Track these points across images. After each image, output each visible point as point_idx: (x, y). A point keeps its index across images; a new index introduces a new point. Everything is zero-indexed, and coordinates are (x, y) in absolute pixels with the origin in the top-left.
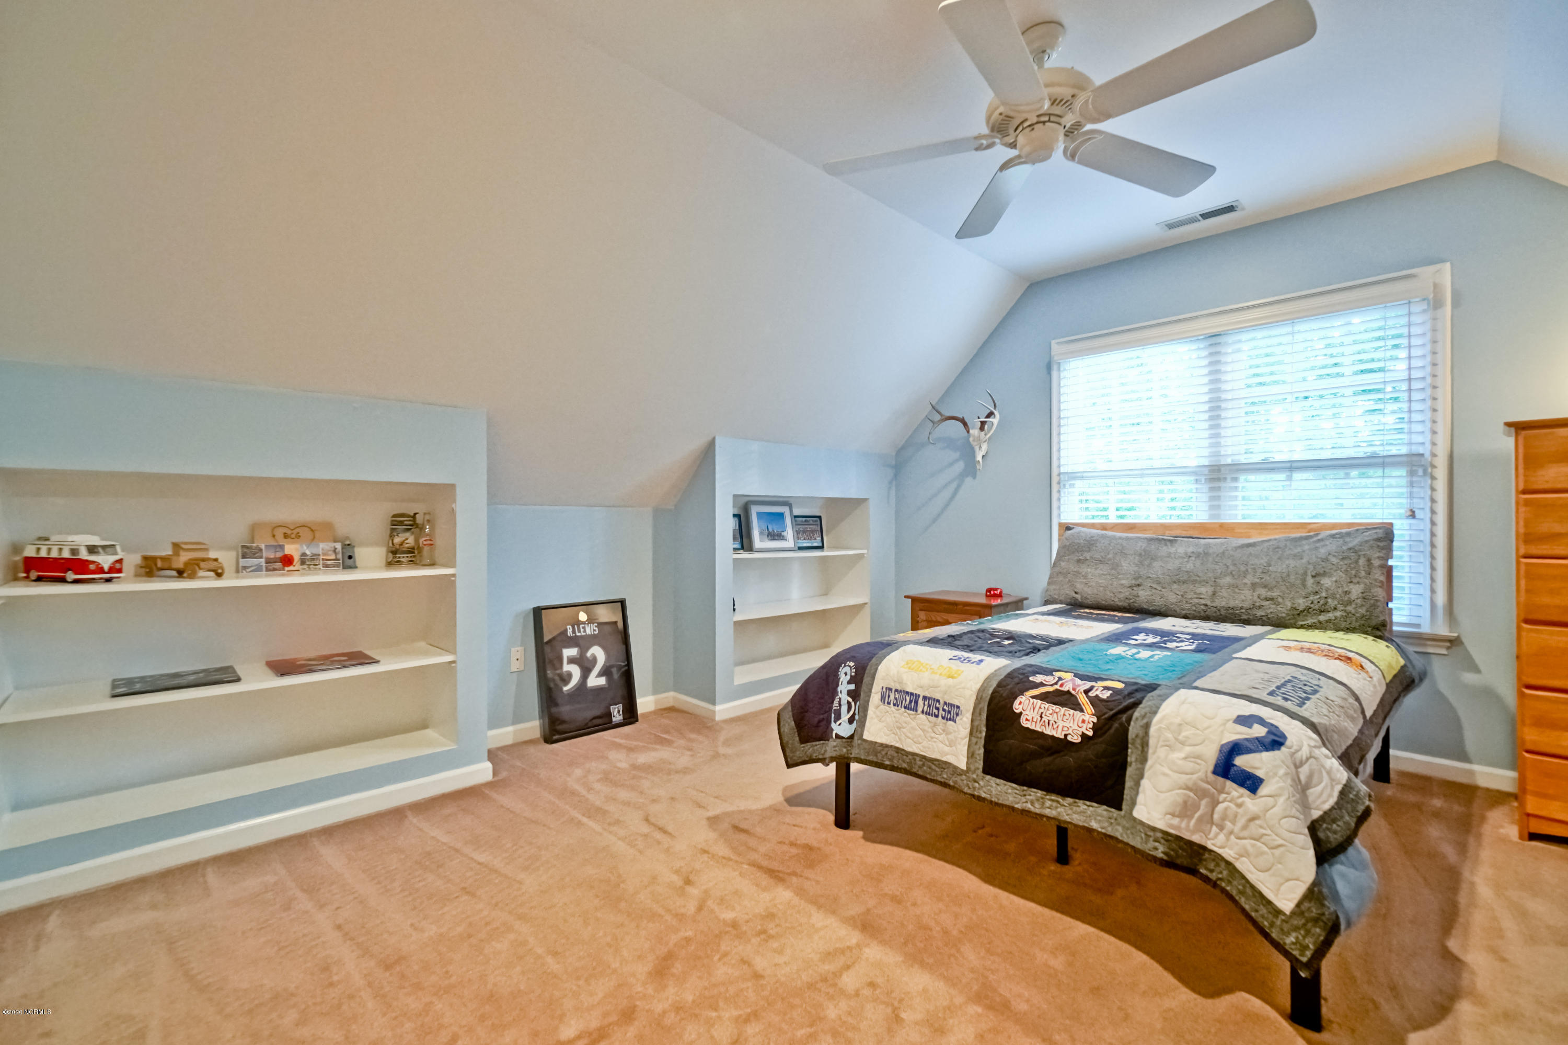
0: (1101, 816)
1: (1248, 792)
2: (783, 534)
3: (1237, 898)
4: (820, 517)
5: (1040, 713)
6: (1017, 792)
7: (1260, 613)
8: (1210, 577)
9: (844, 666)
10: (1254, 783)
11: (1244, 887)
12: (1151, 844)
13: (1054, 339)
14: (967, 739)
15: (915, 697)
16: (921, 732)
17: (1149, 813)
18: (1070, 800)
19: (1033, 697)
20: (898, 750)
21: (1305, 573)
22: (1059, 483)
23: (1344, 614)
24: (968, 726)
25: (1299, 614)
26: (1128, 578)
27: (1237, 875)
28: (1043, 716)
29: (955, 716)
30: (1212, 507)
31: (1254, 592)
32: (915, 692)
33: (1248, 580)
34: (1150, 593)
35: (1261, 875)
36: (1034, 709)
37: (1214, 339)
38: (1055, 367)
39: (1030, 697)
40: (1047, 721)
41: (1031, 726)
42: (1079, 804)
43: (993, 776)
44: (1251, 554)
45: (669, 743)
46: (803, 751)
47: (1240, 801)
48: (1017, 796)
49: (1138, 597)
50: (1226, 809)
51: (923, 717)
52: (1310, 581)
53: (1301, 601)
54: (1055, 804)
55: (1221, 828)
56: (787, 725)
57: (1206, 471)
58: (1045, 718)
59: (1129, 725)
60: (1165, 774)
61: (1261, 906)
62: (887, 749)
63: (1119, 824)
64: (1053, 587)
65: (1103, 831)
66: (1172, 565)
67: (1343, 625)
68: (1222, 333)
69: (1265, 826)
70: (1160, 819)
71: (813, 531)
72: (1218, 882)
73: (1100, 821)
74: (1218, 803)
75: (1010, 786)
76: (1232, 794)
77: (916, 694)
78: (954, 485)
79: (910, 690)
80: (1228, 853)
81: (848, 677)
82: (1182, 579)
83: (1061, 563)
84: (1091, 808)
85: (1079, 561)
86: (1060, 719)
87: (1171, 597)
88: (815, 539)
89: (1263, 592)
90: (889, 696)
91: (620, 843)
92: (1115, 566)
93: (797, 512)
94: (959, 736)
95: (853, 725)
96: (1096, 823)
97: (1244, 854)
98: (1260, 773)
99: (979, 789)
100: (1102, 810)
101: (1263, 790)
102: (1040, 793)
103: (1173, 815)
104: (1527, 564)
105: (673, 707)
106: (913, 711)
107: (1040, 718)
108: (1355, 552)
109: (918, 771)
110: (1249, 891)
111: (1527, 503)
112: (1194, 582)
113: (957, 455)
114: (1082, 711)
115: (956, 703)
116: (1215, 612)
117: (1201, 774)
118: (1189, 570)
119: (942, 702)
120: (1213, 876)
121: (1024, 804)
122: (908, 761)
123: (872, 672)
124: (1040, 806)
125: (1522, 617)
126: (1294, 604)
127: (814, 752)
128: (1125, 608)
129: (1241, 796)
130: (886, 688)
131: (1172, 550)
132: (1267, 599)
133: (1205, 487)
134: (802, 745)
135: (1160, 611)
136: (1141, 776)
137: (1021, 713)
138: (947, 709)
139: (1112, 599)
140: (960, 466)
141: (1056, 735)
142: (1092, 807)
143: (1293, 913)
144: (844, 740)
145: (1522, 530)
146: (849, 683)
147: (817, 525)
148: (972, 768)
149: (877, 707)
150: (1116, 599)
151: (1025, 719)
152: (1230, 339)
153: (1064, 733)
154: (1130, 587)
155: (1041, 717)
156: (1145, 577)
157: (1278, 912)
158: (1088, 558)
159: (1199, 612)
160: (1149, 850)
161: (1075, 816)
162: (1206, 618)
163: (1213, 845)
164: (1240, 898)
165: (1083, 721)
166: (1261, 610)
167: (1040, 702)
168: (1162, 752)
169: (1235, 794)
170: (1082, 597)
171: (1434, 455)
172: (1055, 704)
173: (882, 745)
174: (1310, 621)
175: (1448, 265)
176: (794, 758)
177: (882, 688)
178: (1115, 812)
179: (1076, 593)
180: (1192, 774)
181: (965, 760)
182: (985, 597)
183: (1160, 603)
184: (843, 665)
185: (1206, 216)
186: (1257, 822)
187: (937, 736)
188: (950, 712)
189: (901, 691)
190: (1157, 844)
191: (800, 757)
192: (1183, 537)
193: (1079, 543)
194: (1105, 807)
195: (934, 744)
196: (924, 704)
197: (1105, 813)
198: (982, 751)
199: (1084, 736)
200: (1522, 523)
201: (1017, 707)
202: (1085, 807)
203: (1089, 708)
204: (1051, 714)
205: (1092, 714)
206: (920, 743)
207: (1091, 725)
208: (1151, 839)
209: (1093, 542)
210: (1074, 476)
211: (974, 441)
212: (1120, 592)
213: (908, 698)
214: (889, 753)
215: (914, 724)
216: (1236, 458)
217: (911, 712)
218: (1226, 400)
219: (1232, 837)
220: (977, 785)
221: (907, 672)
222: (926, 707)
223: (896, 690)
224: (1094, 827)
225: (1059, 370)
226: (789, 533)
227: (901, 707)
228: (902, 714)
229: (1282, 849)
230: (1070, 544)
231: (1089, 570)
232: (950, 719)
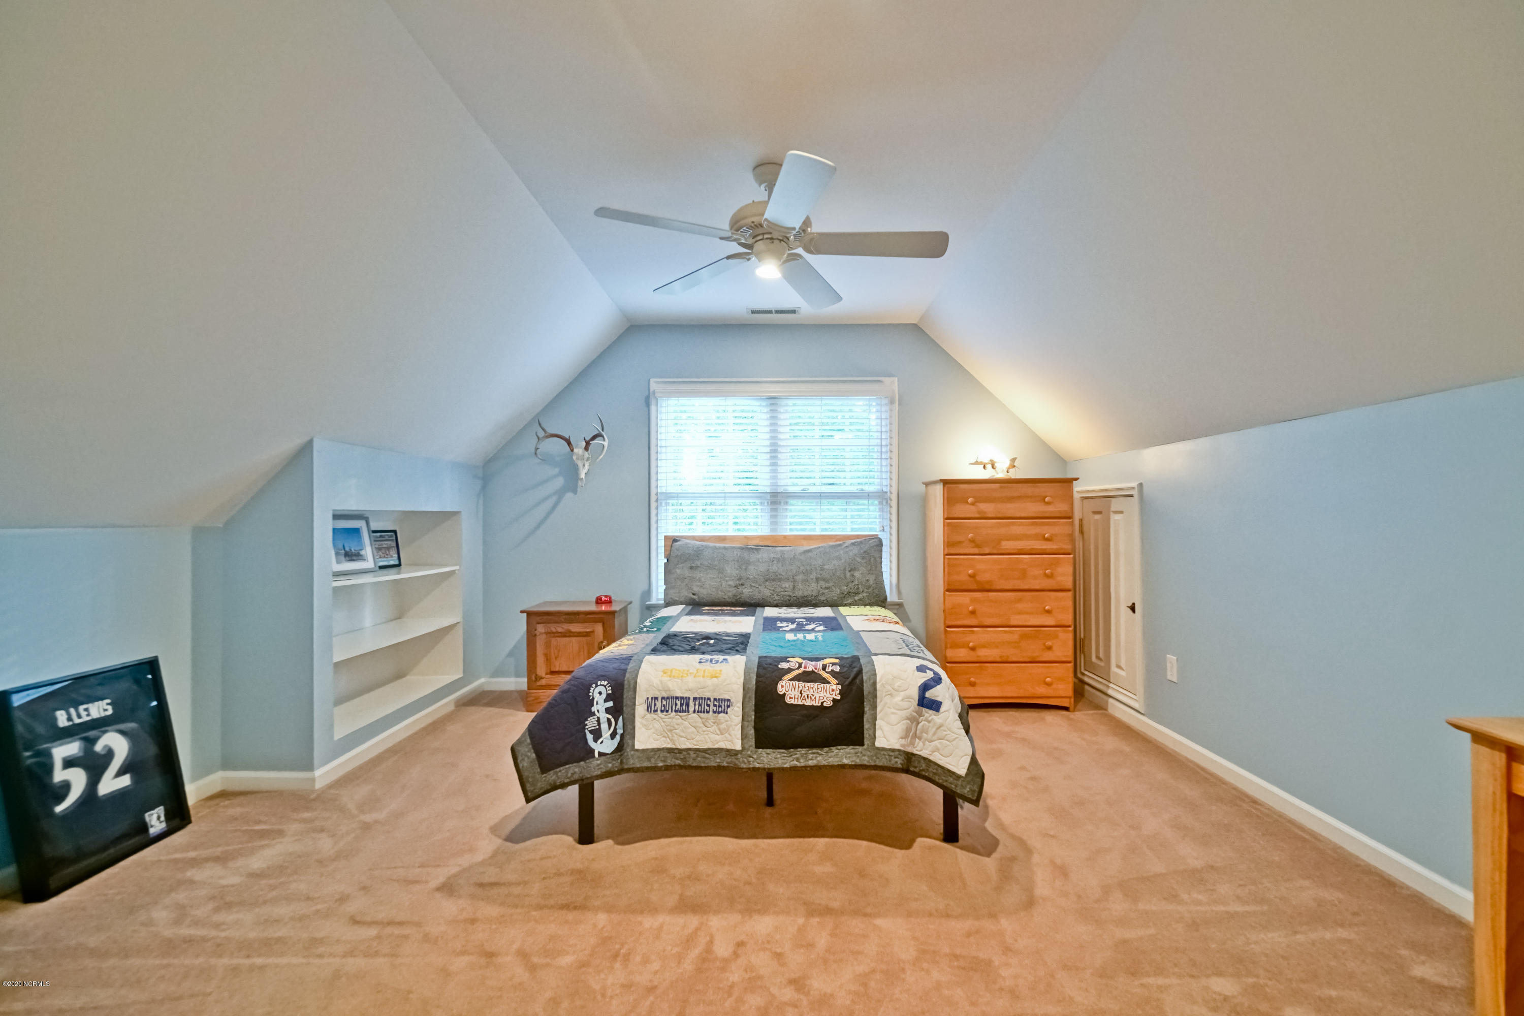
0: (849, 753)
1: (934, 712)
2: (362, 553)
3: (933, 778)
4: (395, 532)
5: (799, 691)
6: (785, 755)
7: (822, 598)
8: (790, 576)
9: (596, 687)
10: (937, 705)
11: (937, 770)
12: (894, 760)
13: (654, 377)
14: (741, 724)
15: (685, 701)
16: (694, 729)
17: (888, 741)
18: (826, 749)
19: (791, 680)
20: (670, 750)
21: (845, 569)
22: (657, 501)
23: (868, 594)
24: (740, 713)
25: (844, 597)
26: (733, 580)
27: (932, 764)
28: (803, 692)
29: (726, 708)
30: (773, 523)
31: (818, 584)
32: (685, 696)
33: (813, 576)
34: (751, 590)
35: (947, 759)
36: (795, 689)
37: (773, 401)
38: (653, 402)
39: (789, 680)
40: (806, 696)
41: (792, 702)
42: (833, 750)
43: (763, 748)
44: (811, 558)
45: (280, 833)
46: (545, 781)
47: (930, 718)
48: (785, 758)
49: (743, 593)
50: (923, 726)
51: (695, 715)
52: (848, 574)
53: (845, 588)
54: (815, 755)
55: (920, 739)
56: (526, 759)
57: (768, 496)
58: (804, 694)
59: (863, 686)
60: (893, 713)
61: (949, 777)
62: (659, 752)
63: (864, 755)
64: (672, 591)
65: (853, 763)
66: (762, 568)
67: (867, 601)
68: (778, 397)
69: (947, 729)
70: (896, 743)
71: (388, 548)
72: (920, 773)
73: (849, 757)
74: (919, 723)
75: (778, 752)
76: (926, 716)
77: (686, 697)
78: (555, 498)
79: (679, 695)
80: (924, 753)
81: (604, 696)
82: (771, 578)
83: (677, 570)
84: (842, 751)
85: (691, 568)
86: (815, 692)
87: (765, 592)
88: (392, 557)
89: (822, 583)
90: (655, 705)
91: (351, 960)
92: (721, 571)
93: (375, 526)
94: (733, 724)
95: (615, 739)
96: (847, 760)
97: (937, 750)
98: (939, 699)
99: (753, 762)
100: (849, 749)
101: (943, 709)
102: (803, 751)
103: (902, 738)
104: (949, 559)
105: (224, 791)
106: (685, 712)
107: (800, 695)
108: (868, 554)
109: (692, 763)
110: (940, 771)
111: (949, 524)
112: (780, 580)
113: (556, 471)
114: (829, 683)
115: (727, 697)
116: (796, 600)
117: (912, 708)
118: (775, 571)
119: (712, 700)
120: (917, 770)
121: (792, 763)
122: (682, 757)
123: (632, 686)
124: (804, 760)
125: (946, 588)
126: (841, 590)
127: (559, 778)
128: (733, 603)
129: (931, 715)
130: (652, 698)
131: (759, 556)
132: (826, 588)
133: (767, 508)
134: (544, 775)
135: (759, 603)
136: (875, 719)
137: (785, 694)
138: (717, 704)
139: (724, 597)
140: (560, 482)
141: (815, 705)
142: (842, 749)
143: (967, 774)
144: (608, 756)
145: (946, 540)
146: (606, 701)
147: (392, 540)
148: (746, 746)
149: (643, 718)
150: (726, 597)
151: (788, 697)
152: (783, 402)
153: (820, 701)
154: (735, 586)
155: (801, 693)
156: (746, 578)
157: (959, 777)
158: (699, 565)
159: (786, 601)
160: (893, 765)
161: (831, 760)
162: (789, 605)
163: (917, 751)
164: (935, 777)
165: (833, 690)
166: (823, 596)
167: (797, 683)
168: (887, 699)
169: (927, 715)
170: (699, 597)
171: (891, 493)
172: (809, 682)
173: (653, 750)
174: (850, 601)
175: (897, 378)
176: (536, 791)
177: (648, 699)
178: (860, 749)
179: (693, 594)
180: (908, 709)
181: (740, 742)
182: (595, 604)
183: (759, 597)
184: (594, 686)
185: (778, 312)
186: (942, 728)
187: (708, 729)
188: (722, 706)
189: (668, 698)
190: (897, 759)
191: (542, 788)
192: (762, 546)
193: (689, 554)
194: (852, 747)
195: (707, 737)
196: (695, 705)
197: (852, 751)
198: (752, 731)
199: (834, 700)
200: (946, 536)
201: (781, 690)
202: (837, 751)
203: (834, 681)
204: (808, 690)
205: (838, 684)
206: (693, 739)
207: (838, 692)
208: (893, 758)
209: (700, 552)
210: (669, 496)
211: (578, 459)
212: (729, 591)
213: (679, 703)
214: (661, 755)
215: (686, 723)
216: (785, 488)
217: (684, 714)
218: (780, 446)
219: (927, 742)
220: (751, 759)
221: (670, 680)
222: (697, 707)
223: (663, 698)
224: (846, 763)
225: (657, 405)
226: (368, 551)
227: (672, 711)
228: (672, 718)
229: (957, 740)
230: (681, 554)
231: (702, 575)
232: (721, 712)
